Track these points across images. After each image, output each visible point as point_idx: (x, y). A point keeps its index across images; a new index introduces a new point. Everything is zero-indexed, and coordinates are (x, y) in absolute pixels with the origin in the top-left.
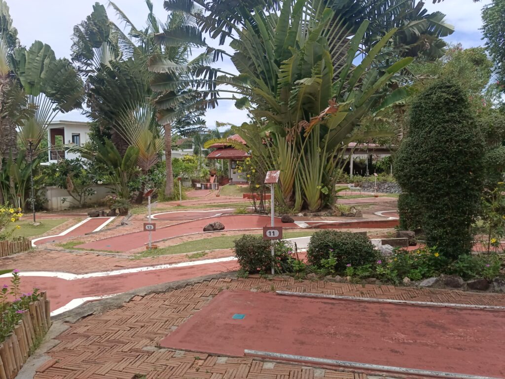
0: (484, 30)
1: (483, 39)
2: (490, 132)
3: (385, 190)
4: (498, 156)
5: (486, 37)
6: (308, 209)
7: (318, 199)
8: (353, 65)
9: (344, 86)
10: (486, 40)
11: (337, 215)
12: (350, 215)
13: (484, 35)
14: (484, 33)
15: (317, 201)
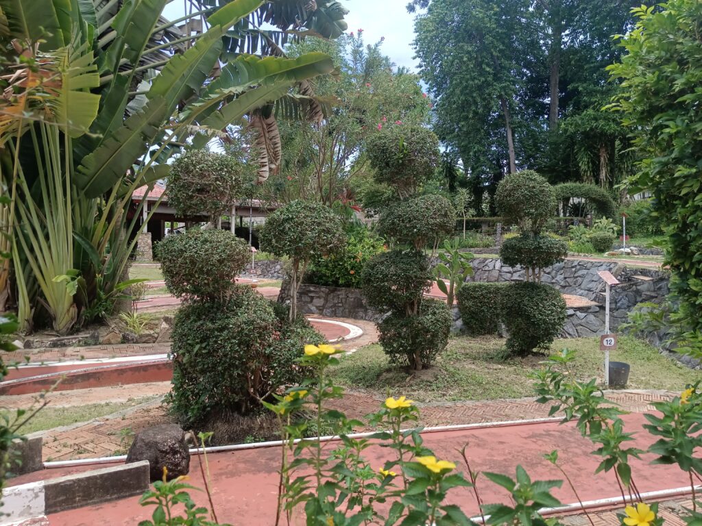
0: (415, 46)
1: (414, 58)
2: (401, 161)
3: (275, 274)
4: (415, 214)
5: (419, 57)
6: (52, 328)
7: (71, 305)
8: (161, 18)
9: (141, 59)
10: (418, 61)
11: (113, 341)
12: (144, 339)
13: (416, 52)
14: (415, 50)
15: (68, 310)
